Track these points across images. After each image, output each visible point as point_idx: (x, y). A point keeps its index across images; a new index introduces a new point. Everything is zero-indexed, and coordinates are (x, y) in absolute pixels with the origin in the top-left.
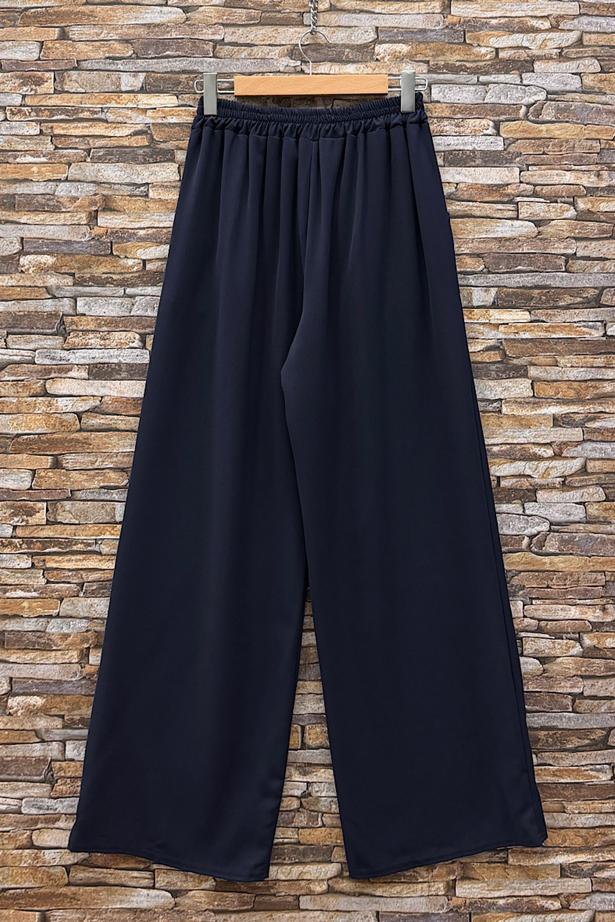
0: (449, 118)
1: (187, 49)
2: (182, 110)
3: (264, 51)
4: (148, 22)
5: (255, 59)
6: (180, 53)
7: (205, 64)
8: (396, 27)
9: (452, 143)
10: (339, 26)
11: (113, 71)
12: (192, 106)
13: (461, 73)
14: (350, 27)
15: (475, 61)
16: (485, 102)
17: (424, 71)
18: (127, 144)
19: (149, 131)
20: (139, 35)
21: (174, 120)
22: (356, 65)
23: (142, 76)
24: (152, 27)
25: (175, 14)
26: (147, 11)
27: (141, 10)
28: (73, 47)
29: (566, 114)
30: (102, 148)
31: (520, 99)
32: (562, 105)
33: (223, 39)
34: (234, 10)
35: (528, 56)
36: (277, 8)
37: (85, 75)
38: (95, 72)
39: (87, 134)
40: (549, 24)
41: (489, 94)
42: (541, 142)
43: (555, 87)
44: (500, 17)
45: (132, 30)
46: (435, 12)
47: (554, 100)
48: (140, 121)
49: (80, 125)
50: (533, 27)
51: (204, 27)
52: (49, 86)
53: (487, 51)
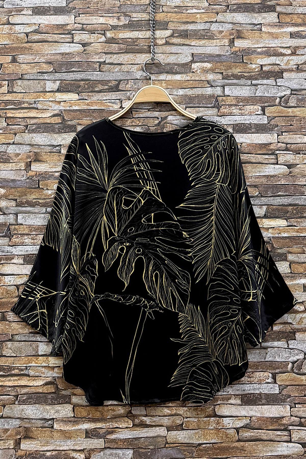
0: (235, 105)
1: (84, 67)
2: (81, 102)
3: (128, 67)
4: (62, 52)
5: (123, 72)
6: (80, 70)
7: (94, 76)
8: (203, 54)
9: (238, 120)
10: (171, 53)
11: (41, 80)
12: (87, 100)
13: (242, 79)
14: (177, 54)
15: (249, 72)
16: (256, 95)
17: (220, 78)
18: (49, 121)
19: (62, 114)
20: (57, 59)
21: (77, 108)
22: (181, 75)
23: (58, 83)
24: (64, 55)
25: (78, 48)
26: (62, 46)
27: (58, 45)
28: (19, 66)
29: (303, 102)
30: (34, 124)
31: (276, 93)
32: (300, 97)
33: (105, 61)
34: (111, 45)
35: (279, 69)
36: (136, 43)
37: (26, 82)
38: (31, 81)
39: (26, 116)
40: (290, 51)
41: (258, 91)
42: (289, 118)
43: (296, 87)
44: (262, 47)
45: (53, 57)
46: (226, 45)
47: (295, 94)
48: (57, 108)
49: (22, 111)
50: (281, 53)
51: (94, 55)
52: (5, 89)
53: (256, 66)
